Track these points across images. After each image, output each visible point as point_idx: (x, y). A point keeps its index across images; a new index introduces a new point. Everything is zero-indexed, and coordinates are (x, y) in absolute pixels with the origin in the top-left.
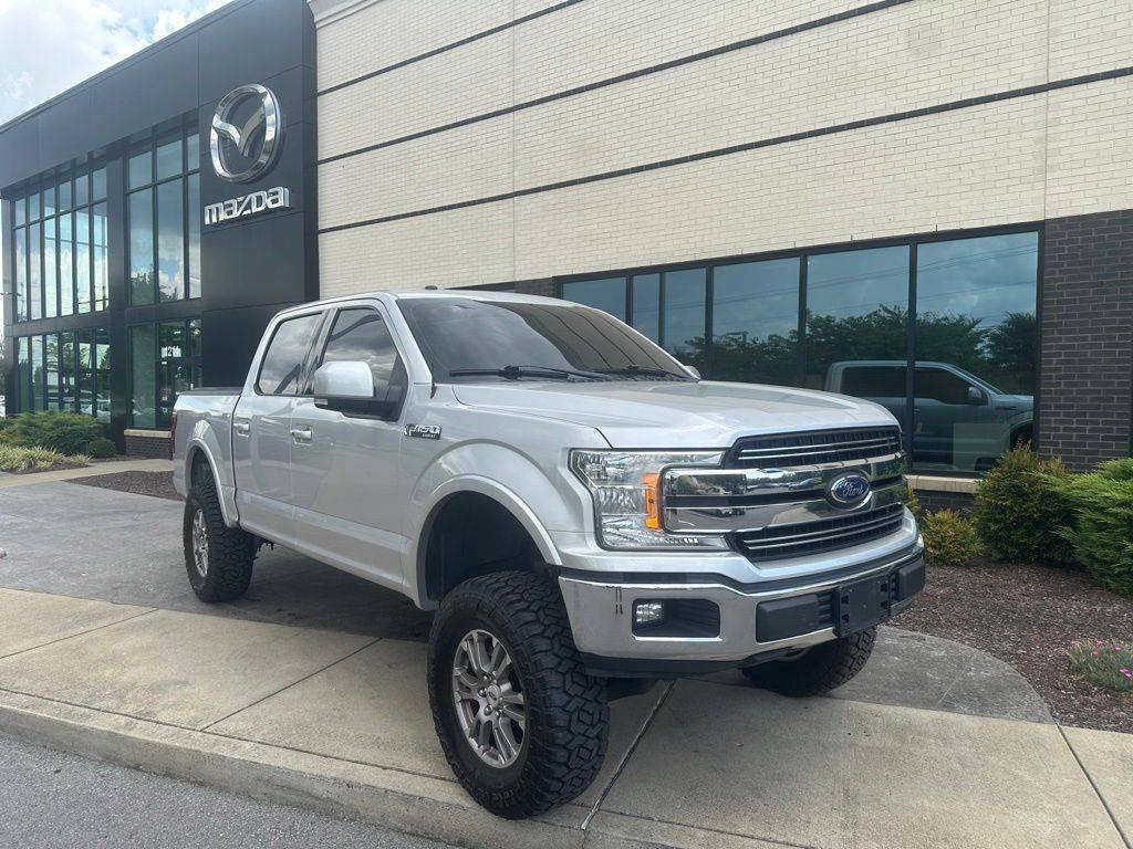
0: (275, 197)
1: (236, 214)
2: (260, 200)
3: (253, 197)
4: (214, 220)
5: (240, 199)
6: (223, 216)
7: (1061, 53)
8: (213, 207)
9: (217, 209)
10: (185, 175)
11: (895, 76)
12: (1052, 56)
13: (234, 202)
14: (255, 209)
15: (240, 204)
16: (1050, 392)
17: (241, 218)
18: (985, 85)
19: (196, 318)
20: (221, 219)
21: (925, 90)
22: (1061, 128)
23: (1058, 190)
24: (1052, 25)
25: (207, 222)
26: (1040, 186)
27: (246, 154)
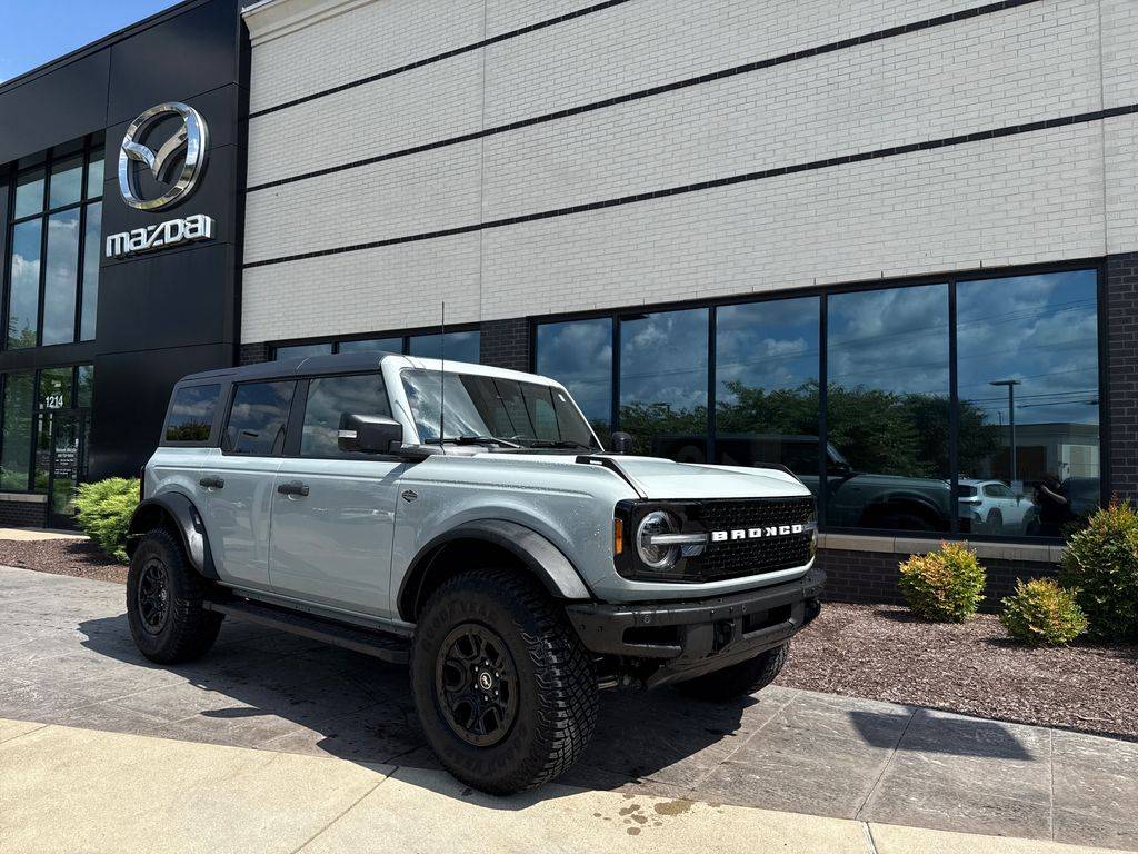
0: (194, 226)
1: (145, 245)
2: (174, 229)
3: (167, 225)
4: (118, 251)
5: (151, 228)
6: (129, 246)
7: (1117, 80)
8: (117, 237)
9: (122, 239)
10: (84, 203)
11: (929, 101)
12: (1105, 82)
13: (142, 231)
14: (168, 239)
15: (149, 234)
16: (1122, 445)
17: (152, 251)
18: (1033, 111)
19: (86, 363)
20: (126, 250)
21: (962, 117)
22: (1119, 159)
23: (1119, 223)
24: (1104, 51)
25: (109, 253)
26: (1100, 218)
27: (161, 179)
